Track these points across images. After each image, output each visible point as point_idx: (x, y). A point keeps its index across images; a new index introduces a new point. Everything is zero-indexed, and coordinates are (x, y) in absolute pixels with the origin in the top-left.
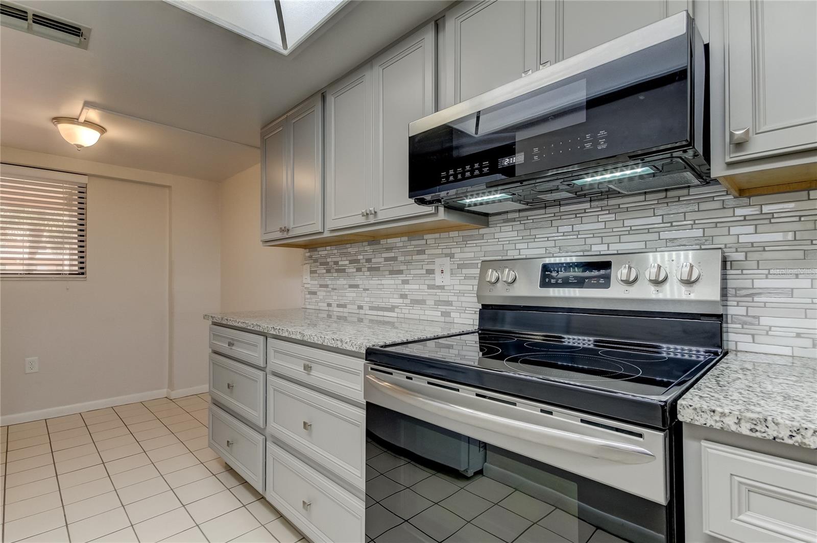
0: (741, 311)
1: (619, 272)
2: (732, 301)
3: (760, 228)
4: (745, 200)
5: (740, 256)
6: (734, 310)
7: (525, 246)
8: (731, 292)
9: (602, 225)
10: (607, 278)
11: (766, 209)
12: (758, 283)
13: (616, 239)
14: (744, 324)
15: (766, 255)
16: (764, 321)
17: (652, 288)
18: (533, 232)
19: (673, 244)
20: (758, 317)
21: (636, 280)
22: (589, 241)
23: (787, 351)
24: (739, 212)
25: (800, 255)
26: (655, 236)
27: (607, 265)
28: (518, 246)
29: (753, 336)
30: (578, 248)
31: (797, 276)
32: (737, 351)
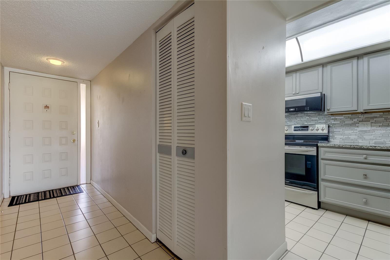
0: (332, 135)
1: (310, 128)
2: (330, 133)
3: (335, 121)
4: (332, 116)
5: (332, 125)
6: (330, 135)
7: (289, 122)
8: (330, 132)
9: (307, 119)
10: (308, 129)
11: (336, 118)
12: (335, 130)
13: (309, 122)
14: (332, 137)
15: (336, 125)
16: (335, 136)
17: (316, 131)
18: (291, 120)
19: (321, 123)
20: (334, 136)
21: (313, 129)
22: (304, 122)
23: (339, 141)
24: (331, 118)
25: (341, 125)
26: (317, 121)
27: (308, 127)
28: (288, 123)
29: (334, 139)
30: (302, 123)
31: (340, 129)
32: (331, 142)
